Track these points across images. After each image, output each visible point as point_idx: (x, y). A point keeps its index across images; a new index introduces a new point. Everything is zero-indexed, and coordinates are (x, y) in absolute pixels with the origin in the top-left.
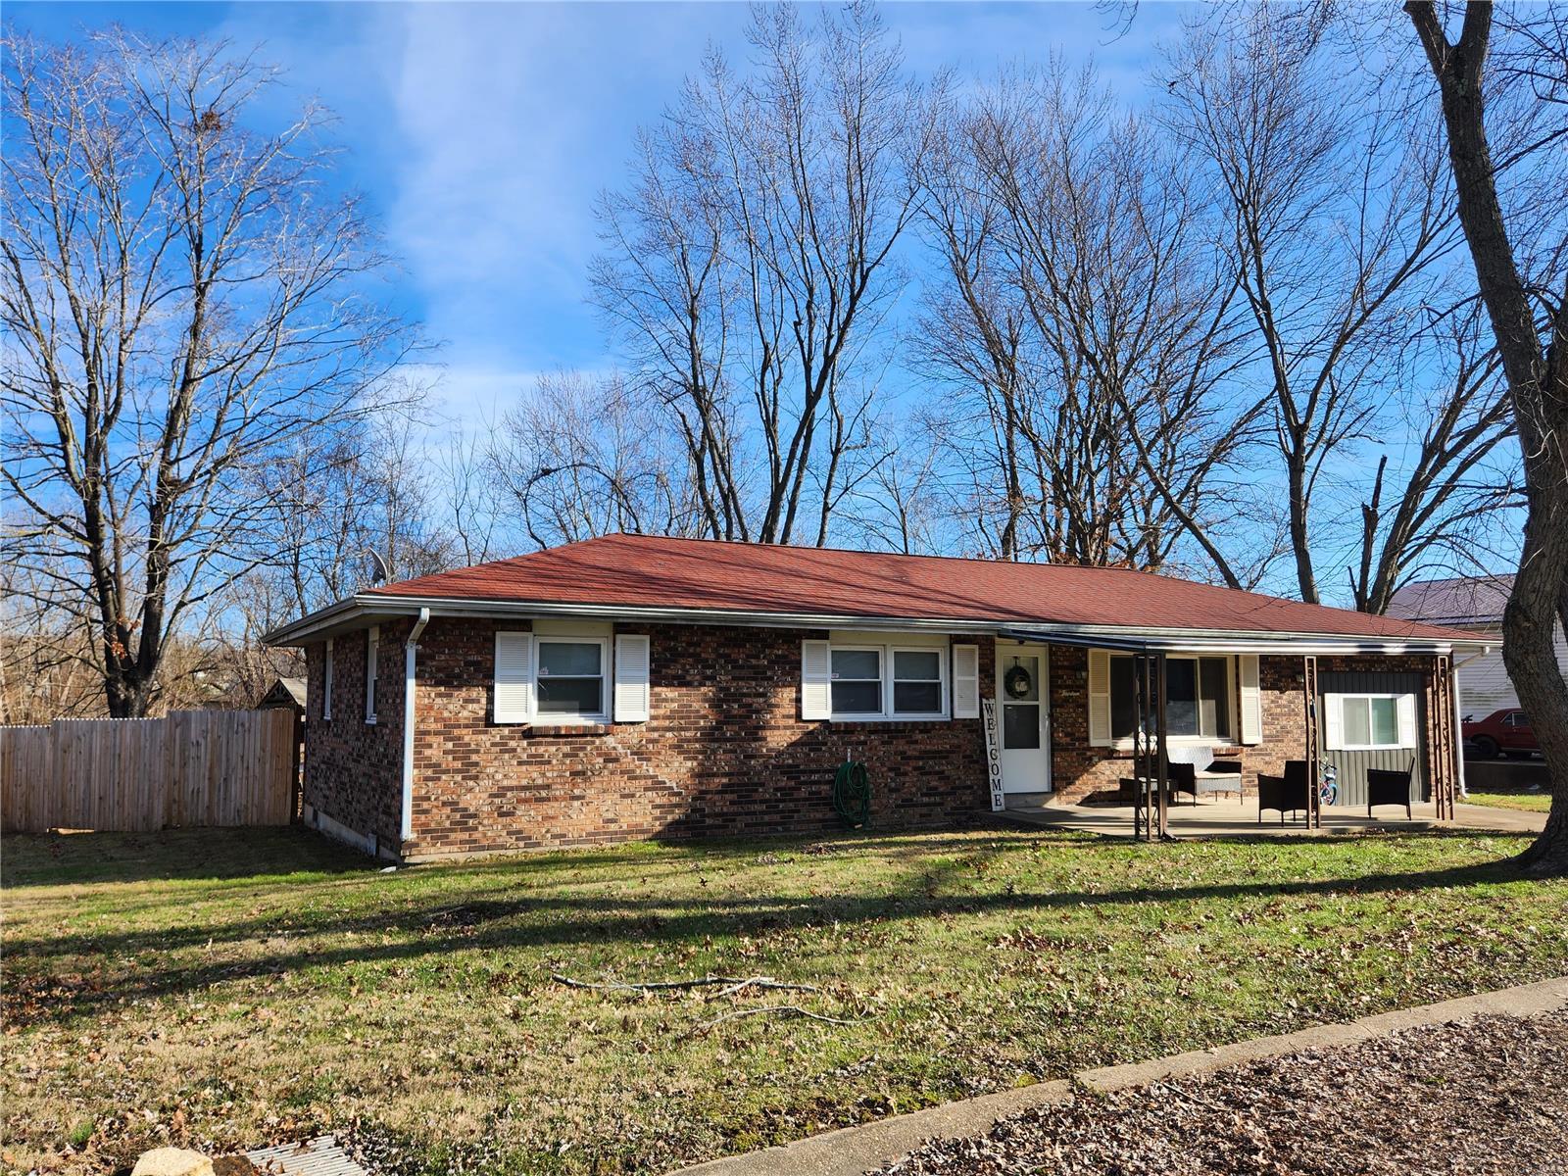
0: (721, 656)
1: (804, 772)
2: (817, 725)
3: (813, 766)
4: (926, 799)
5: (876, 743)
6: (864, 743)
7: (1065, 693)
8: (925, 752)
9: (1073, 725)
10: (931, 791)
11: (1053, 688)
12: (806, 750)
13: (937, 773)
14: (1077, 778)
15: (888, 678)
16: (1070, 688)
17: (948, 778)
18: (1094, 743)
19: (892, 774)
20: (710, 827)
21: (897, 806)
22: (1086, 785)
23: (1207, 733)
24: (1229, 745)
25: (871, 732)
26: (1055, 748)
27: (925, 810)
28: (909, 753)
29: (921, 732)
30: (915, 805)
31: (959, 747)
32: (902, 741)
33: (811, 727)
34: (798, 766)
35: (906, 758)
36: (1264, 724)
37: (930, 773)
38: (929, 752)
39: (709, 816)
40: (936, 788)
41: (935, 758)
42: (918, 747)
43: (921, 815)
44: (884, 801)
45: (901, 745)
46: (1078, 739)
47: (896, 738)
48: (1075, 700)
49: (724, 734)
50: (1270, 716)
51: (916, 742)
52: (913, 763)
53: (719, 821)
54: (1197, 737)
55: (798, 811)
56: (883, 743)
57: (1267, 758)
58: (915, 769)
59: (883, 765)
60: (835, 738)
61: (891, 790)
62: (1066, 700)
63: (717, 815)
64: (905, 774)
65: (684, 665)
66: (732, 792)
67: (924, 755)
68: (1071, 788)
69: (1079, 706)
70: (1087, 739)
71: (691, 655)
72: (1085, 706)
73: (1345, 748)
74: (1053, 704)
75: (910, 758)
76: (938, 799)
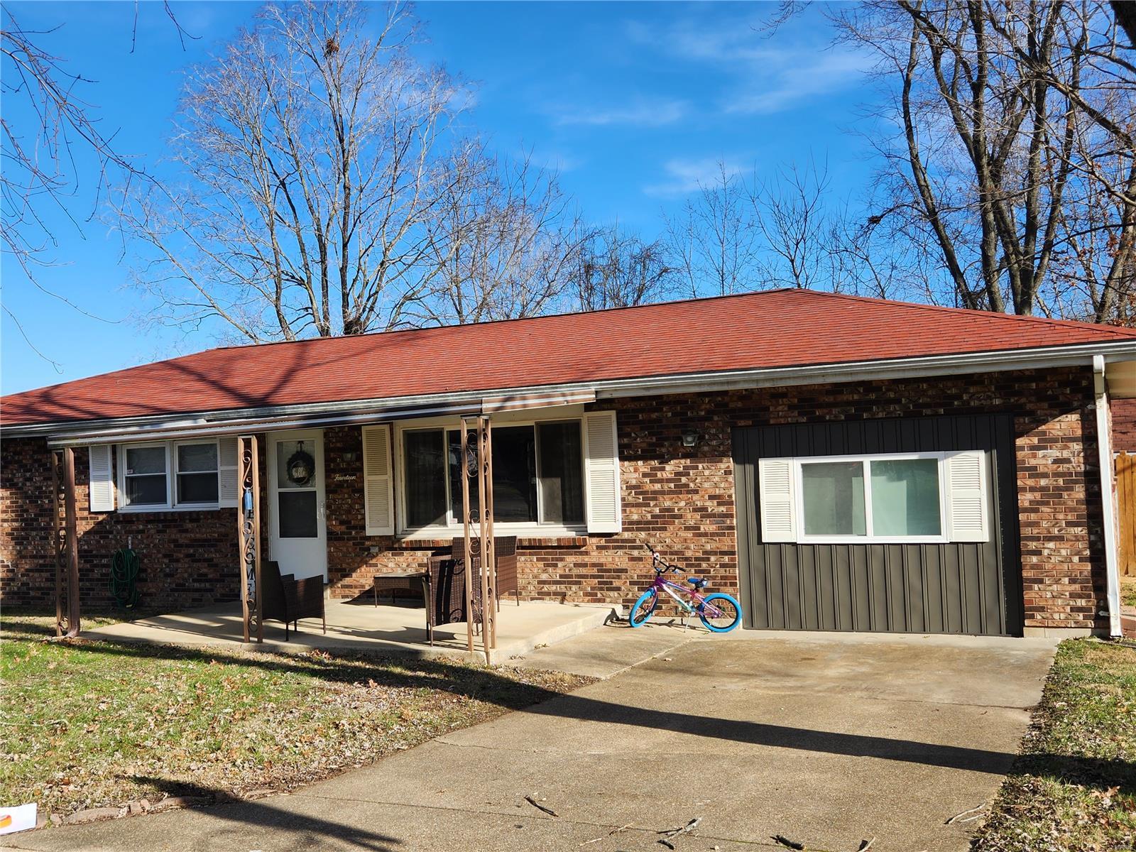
0: (35, 461)
1: (96, 556)
2: (105, 516)
3: (103, 552)
4: (197, 585)
5: (152, 531)
6: (142, 532)
7: (338, 478)
8: (196, 540)
9: (348, 512)
10: (202, 578)
11: (329, 472)
12: (97, 537)
13: (205, 560)
14: (354, 570)
15: (171, 471)
16: (344, 472)
17: (216, 565)
18: (370, 532)
19: (166, 561)
20: (33, 598)
21: (172, 590)
22: (364, 577)
23: (549, 517)
24: (572, 534)
25: (148, 522)
26: (332, 537)
27: (197, 595)
28: (181, 541)
29: (192, 521)
30: (189, 590)
31: (226, 535)
32: (174, 530)
33: (101, 518)
34: (91, 551)
35: (178, 546)
36: (626, 505)
37: (199, 561)
38: (198, 540)
39: (32, 589)
40: (206, 575)
41: (204, 546)
42: (188, 535)
43: (194, 600)
44: (161, 585)
45: (173, 533)
46: (355, 528)
47: (169, 527)
48: (350, 485)
49: (40, 525)
50: (637, 495)
51: (186, 531)
52: (185, 551)
53: (38, 594)
54: (533, 524)
55: (93, 590)
56: (159, 532)
57: (635, 553)
58: (188, 556)
59: (159, 552)
60: (119, 527)
61: (167, 575)
62: (340, 485)
63: (39, 589)
64: (178, 561)
65: (12, 470)
66: (47, 571)
67: (195, 543)
68: (347, 581)
69: (355, 491)
70: (364, 528)
71: (16, 462)
72: (361, 491)
73: (803, 538)
74: (330, 490)
75: (181, 546)
76: (208, 585)
